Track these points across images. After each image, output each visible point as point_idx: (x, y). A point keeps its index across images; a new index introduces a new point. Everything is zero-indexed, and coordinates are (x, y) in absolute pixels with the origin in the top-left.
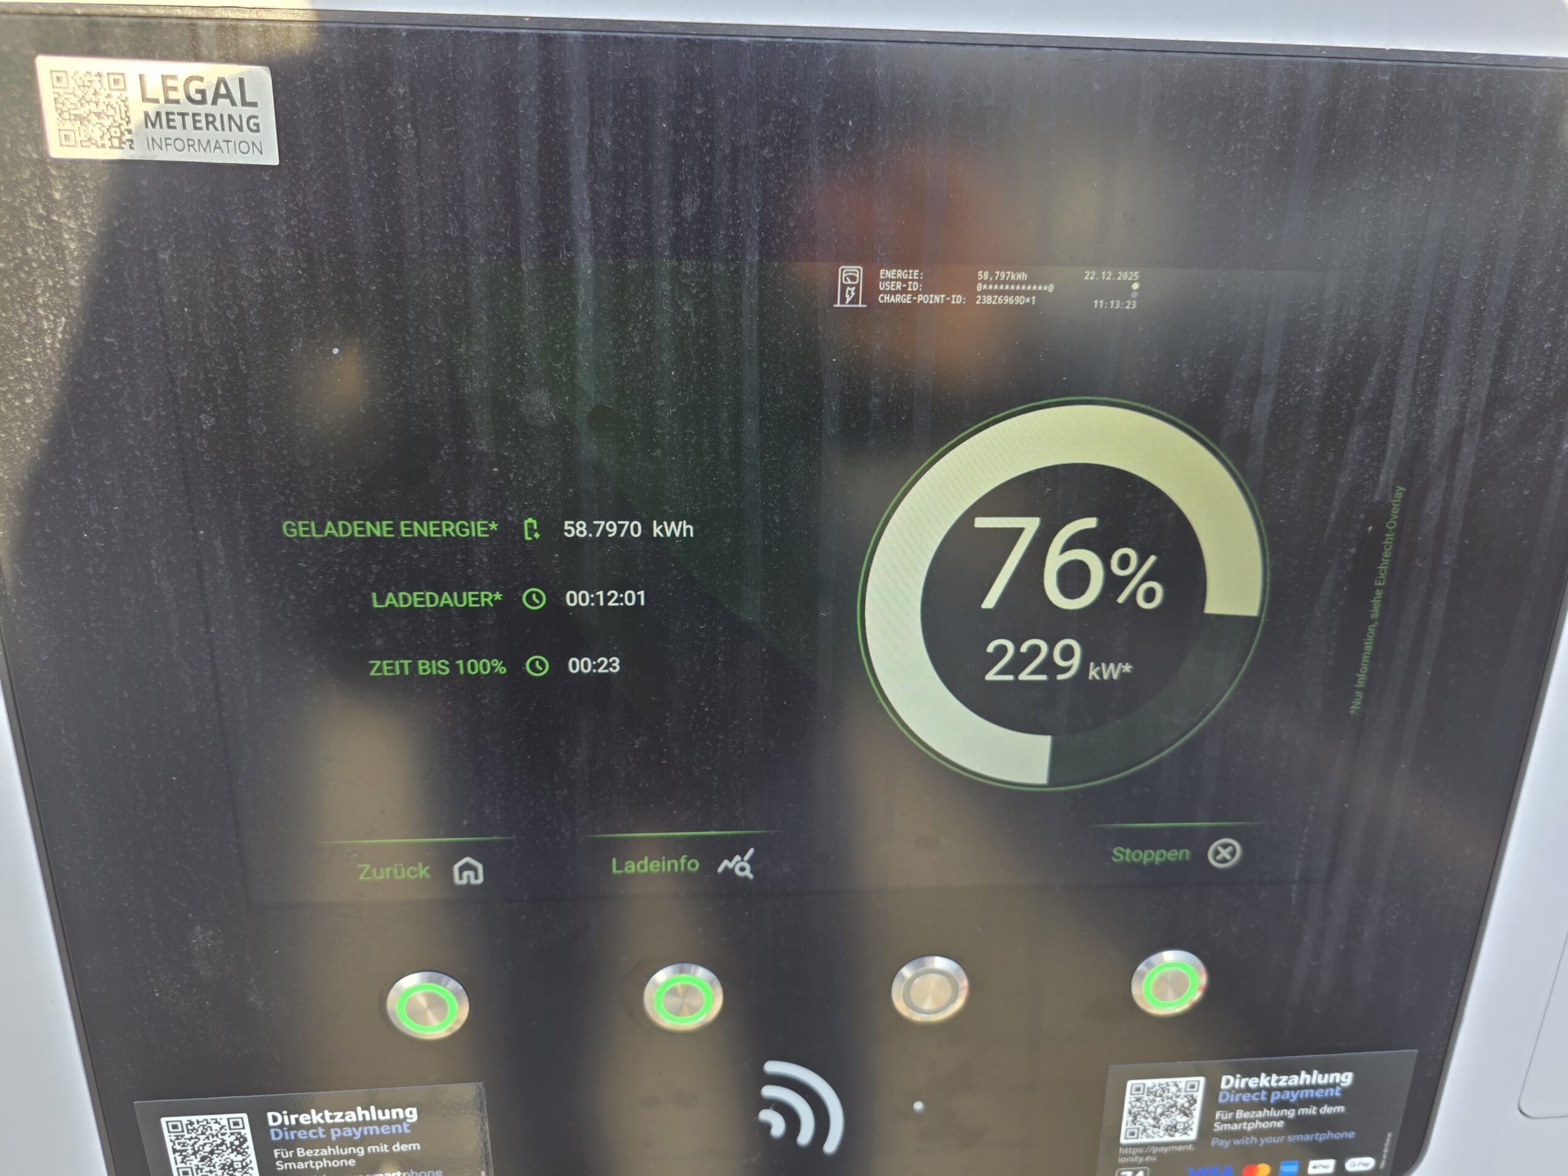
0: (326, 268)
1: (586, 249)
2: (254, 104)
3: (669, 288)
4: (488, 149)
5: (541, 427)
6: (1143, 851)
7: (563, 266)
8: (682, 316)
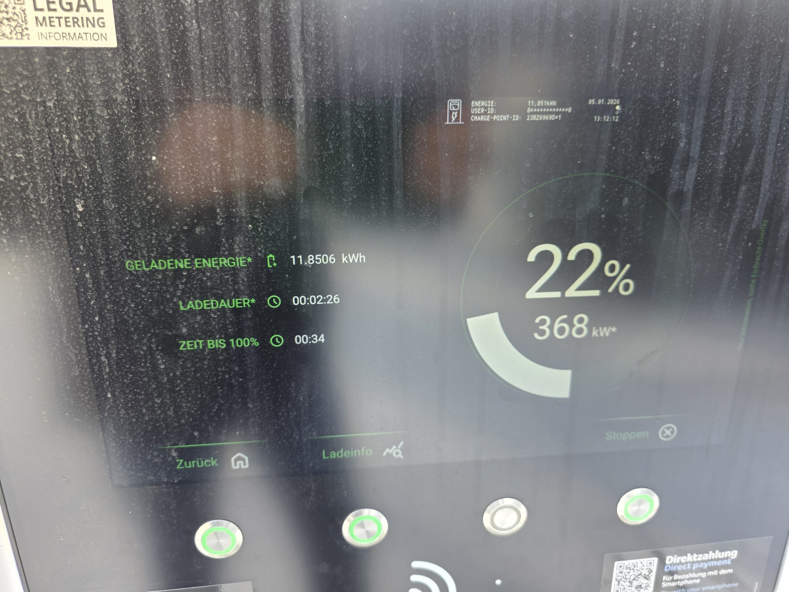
0: (147, 108)
1: (301, 93)
2: (102, 11)
3: (349, 115)
4: (241, 34)
5: (276, 200)
6: (623, 434)
7: (287, 103)
8: (357, 131)
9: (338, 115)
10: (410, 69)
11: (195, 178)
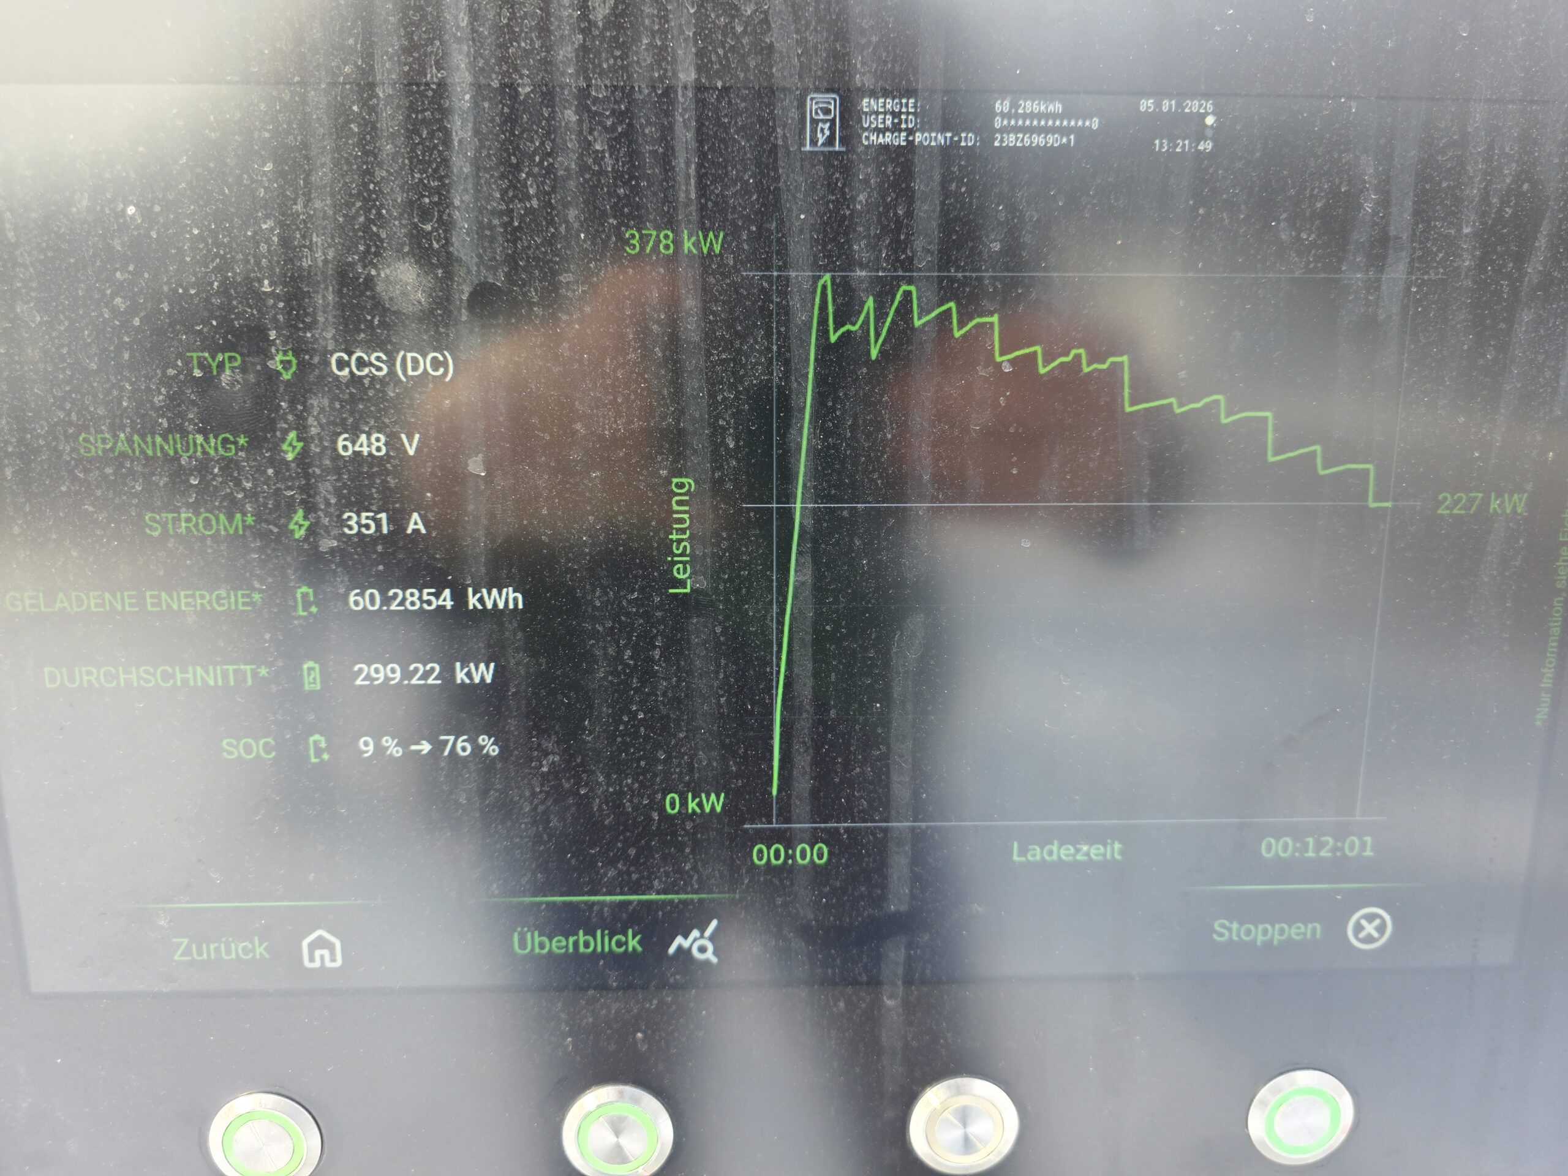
1: (463, 66)
3: (574, 118)
5: (404, 313)
6: (1256, 927)
7: (433, 90)
8: (593, 156)
9: (547, 119)
10: (713, 16)
11: (222, 257)
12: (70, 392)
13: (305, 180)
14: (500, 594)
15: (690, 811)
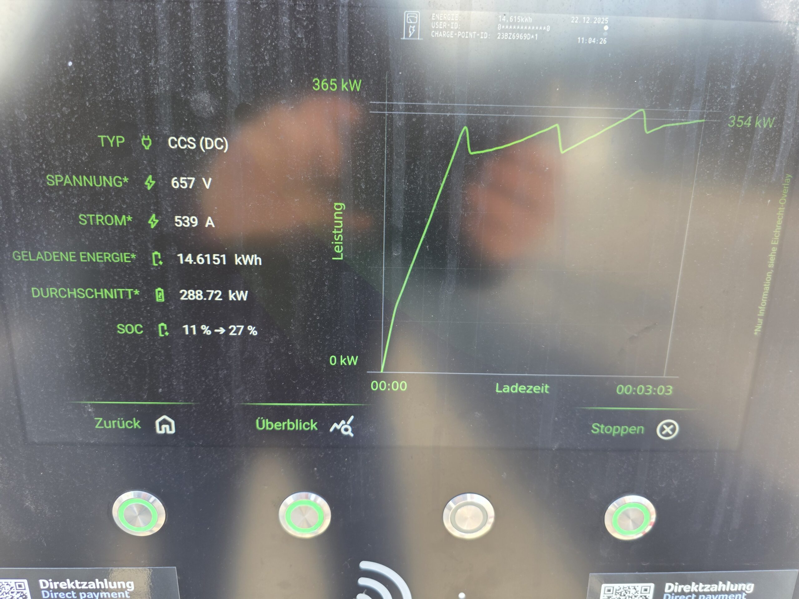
3: (288, 21)
5: (204, 118)
6: (613, 427)
7: (218, 5)
8: (297, 40)
11: (115, 88)
12: (41, 154)
13: (155, 50)
14: (250, 257)
15: (341, 364)
